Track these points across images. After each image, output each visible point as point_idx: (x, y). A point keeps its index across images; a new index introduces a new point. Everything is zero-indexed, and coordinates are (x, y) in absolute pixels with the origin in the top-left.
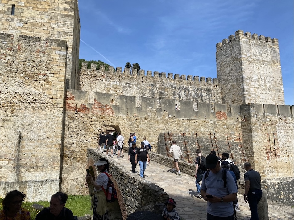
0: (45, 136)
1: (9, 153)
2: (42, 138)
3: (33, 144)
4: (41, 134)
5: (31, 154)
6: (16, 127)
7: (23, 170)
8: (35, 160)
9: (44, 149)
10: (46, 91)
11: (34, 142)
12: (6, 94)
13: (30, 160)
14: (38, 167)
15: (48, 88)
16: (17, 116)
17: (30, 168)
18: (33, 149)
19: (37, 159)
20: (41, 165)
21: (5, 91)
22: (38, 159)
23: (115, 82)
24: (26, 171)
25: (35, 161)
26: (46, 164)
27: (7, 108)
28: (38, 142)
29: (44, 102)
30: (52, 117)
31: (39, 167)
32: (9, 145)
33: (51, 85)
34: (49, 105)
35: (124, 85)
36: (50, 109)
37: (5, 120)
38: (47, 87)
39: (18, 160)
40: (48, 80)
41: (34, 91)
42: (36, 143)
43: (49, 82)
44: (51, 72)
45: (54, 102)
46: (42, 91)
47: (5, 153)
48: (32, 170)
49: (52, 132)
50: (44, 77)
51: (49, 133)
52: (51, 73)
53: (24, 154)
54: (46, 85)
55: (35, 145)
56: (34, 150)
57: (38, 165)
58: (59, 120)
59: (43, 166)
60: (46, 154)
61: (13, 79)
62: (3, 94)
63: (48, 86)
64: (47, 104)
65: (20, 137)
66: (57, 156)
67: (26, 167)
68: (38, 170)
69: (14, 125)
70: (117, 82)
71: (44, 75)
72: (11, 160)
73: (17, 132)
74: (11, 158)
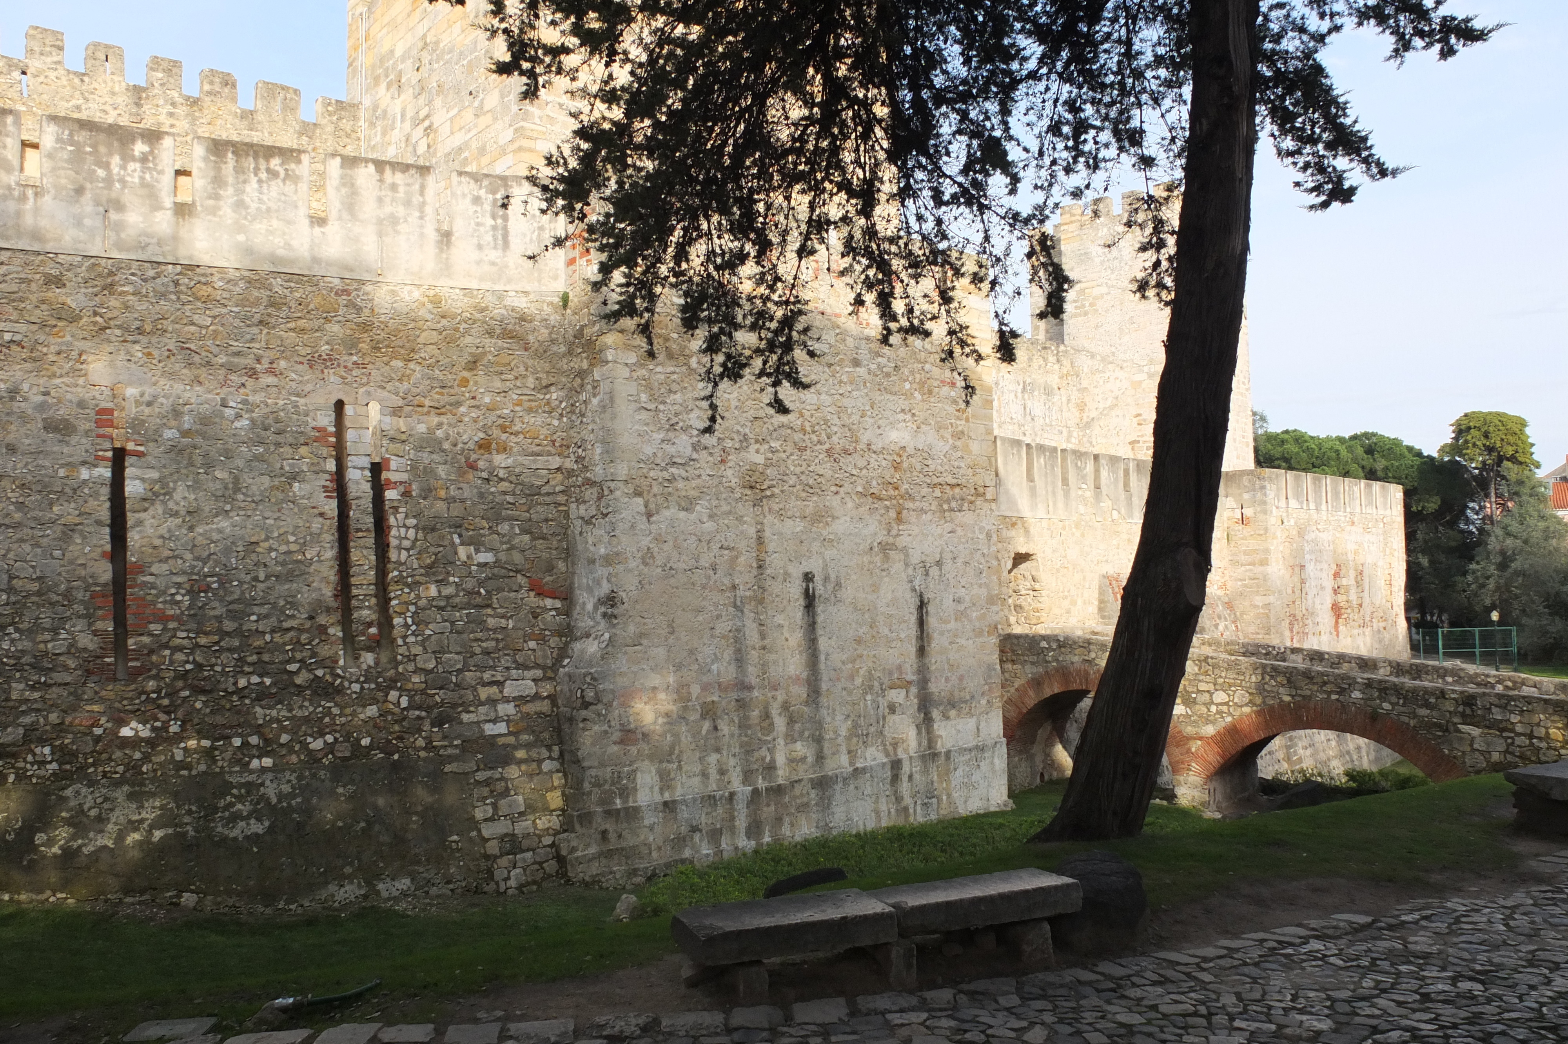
0: (968, 599)
1: (905, 663)
2: (964, 608)
3: (948, 627)
4: (962, 592)
5: (948, 661)
6: (910, 571)
7: (935, 714)
8: (954, 679)
9: (971, 642)
10: (959, 442)
11: (951, 621)
12: (881, 456)
13: (947, 680)
14: (963, 702)
15: (964, 432)
16: (910, 532)
17: (949, 707)
18: (950, 644)
19: (958, 676)
20: (969, 697)
22: (961, 675)
24: (943, 719)
25: (956, 685)
26: (977, 691)
27: (887, 503)
29: (959, 482)
30: (977, 533)
32: (903, 636)
33: (967, 420)
34: (969, 491)
36: (972, 507)
37: (888, 547)
38: (960, 428)
39: (923, 682)
40: (961, 403)
41: (935, 442)
42: (953, 624)
43: (964, 412)
45: (978, 483)
46: (951, 441)
48: (953, 713)
49: (980, 586)
50: (953, 394)
51: (976, 590)
53: (934, 661)
54: (958, 422)
55: (951, 630)
57: (962, 694)
58: (992, 542)
59: (972, 697)
61: (891, 397)
63: (961, 425)
64: (965, 489)
65: (922, 605)
66: (995, 664)
67: (942, 704)
69: (906, 565)
71: (953, 384)
72: (910, 683)
73: (914, 590)
74: (911, 677)
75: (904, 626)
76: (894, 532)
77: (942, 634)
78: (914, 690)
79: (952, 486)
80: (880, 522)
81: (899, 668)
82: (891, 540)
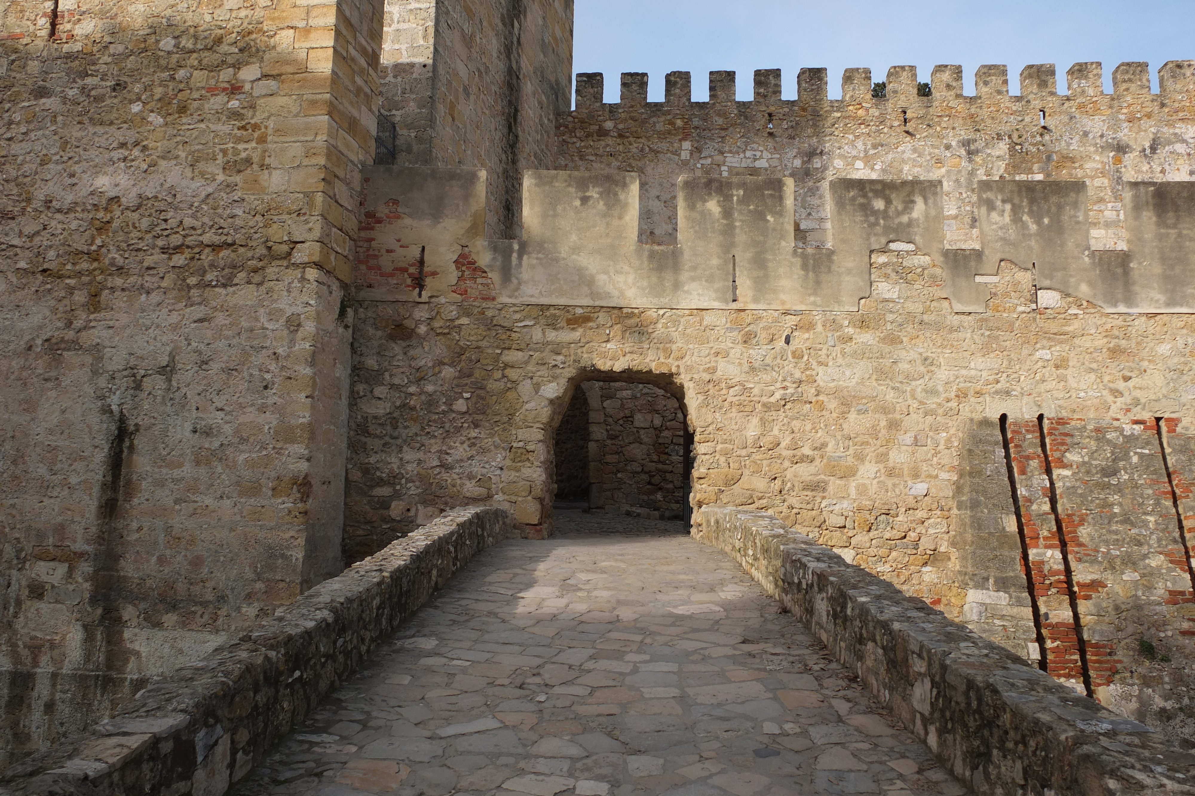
0: (228, 429)
1: (73, 522)
2: (216, 444)
3: (176, 473)
4: (215, 418)
5: (168, 530)
6: (102, 382)
7: (129, 612)
8: (182, 562)
9: (227, 503)
10: (238, 179)
11: (181, 465)
12: (72, 215)
13: (161, 560)
14: (196, 604)
15: (248, 161)
16: (111, 323)
17: (161, 607)
18: (177, 502)
19: (189, 557)
20: (210, 596)
21: (70, 198)
22: (198, 557)
23: (749, 154)
24: (145, 624)
25: (183, 572)
26: (232, 589)
27: (72, 282)
28: (198, 463)
29: (230, 240)
30: (264, 320)
31: (201, 604)
32: (74, 480)
33: (262, 141)
34: (250, 254)
35: (798, 163)
36: (257, 278)
37: (63, 346)
38: (244, 155)
39: (111, 556)
40: (250, 114)
41: (184, 183)
42: (187, 470)
43: (256, 127)
44: (267, 70)
45: (277, 238)
46: (221, 177)
47: (59, 519)
48: (170, 619)
49: (263, 409)
50: (234, 104)
51: (250, 416)
52: (266, 76)
53: (134, 525)
54: (241, 146)
55: (183, 478)
56: (177, 507)
57: (196, 589)
58: (300, 335)
59: (221, 599)
60: (232, 530)
62: (59, 211)
63: (246, 149)
64: (242, 250)
65: (122, 436)
66: (288, 548)
67: (144, 599)
68: (198, 618)
69: (95, 373)
70: (758, 154)
71: (234, 89)
72: (81, 555)
73: (107, 410)
74: (80, 546)
75: (79, 466)
76: (78, 324)
77: (161, 483)
78: (86, 567)
79: (215, 248)
80: (54, 311)
81: (60, 529)
82: (70, 335)
